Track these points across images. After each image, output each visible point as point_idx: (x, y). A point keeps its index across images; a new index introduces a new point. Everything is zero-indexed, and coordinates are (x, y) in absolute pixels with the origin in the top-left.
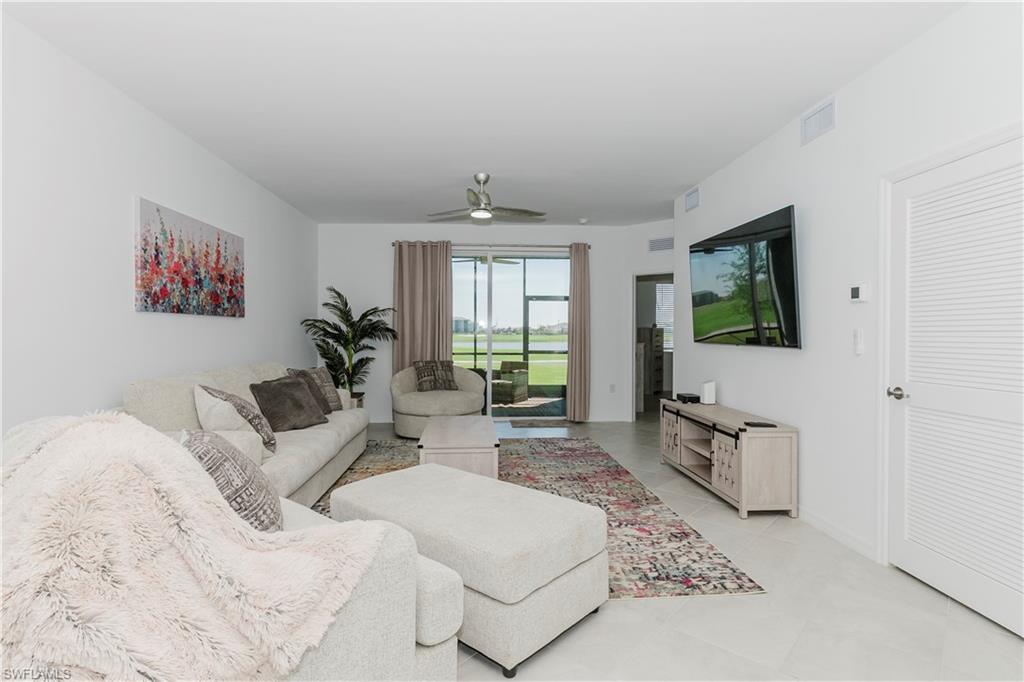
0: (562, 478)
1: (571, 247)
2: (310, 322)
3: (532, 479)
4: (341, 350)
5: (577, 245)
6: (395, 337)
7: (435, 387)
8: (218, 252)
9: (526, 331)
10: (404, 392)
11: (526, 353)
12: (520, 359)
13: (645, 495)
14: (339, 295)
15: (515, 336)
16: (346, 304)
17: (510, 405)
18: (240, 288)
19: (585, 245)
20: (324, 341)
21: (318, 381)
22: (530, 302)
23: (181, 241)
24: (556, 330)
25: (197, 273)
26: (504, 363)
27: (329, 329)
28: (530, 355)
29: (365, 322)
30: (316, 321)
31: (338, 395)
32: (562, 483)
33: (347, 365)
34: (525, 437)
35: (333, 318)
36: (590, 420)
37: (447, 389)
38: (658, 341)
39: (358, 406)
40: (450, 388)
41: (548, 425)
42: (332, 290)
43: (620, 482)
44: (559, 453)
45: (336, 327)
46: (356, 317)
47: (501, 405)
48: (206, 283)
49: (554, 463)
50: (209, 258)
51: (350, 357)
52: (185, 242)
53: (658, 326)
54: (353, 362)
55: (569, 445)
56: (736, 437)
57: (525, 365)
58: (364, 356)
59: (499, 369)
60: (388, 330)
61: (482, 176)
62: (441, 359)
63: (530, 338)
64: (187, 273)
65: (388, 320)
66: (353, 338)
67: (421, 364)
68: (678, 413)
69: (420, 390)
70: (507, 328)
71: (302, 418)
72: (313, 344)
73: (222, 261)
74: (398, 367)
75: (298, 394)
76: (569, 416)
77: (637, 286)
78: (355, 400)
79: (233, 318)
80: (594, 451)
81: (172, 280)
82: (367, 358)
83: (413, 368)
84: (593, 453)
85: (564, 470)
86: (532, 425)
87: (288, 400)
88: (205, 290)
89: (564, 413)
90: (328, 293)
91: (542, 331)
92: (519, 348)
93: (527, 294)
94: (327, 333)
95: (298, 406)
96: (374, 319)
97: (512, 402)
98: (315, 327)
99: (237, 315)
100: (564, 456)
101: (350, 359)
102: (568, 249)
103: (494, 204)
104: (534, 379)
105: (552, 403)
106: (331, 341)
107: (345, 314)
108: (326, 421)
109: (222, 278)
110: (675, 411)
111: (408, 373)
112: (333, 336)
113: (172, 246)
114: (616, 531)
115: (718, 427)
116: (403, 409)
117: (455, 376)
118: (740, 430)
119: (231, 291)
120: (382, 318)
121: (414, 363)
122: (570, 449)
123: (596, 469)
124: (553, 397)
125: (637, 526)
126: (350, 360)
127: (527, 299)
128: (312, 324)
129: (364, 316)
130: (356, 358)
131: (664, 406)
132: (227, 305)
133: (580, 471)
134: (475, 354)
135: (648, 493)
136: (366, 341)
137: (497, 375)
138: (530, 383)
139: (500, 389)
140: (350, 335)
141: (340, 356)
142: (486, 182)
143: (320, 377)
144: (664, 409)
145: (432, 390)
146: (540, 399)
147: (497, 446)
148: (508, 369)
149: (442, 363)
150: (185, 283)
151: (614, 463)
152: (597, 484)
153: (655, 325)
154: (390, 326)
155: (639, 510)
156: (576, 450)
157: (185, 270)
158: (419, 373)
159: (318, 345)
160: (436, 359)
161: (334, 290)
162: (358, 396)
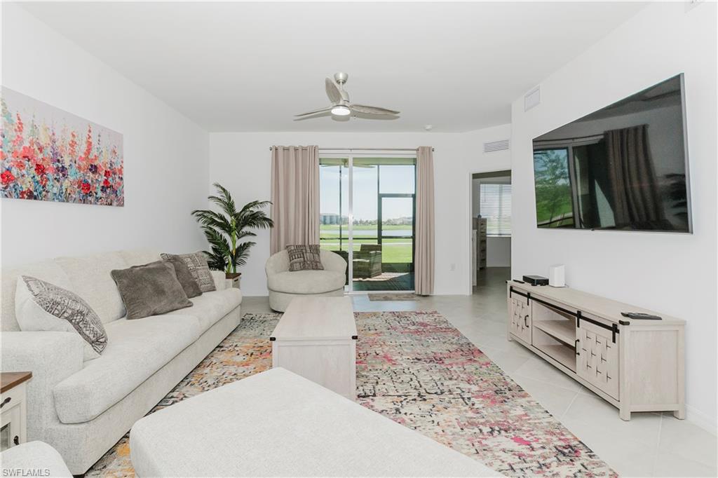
0: (419, 360)
1: (418, 150)
2: (200, 213)
3: (390, 360)
4: (226, 236)
5: (423, 148)
6: (271, 225)
7: (304, 268)
8: (90, 144)
9: (380, 223)
10: (277, 272)
11: (380, 238)
12: (375, 243)
13: (507, 384)
14: (224, 190)
15: (370, 226)
16: (230, 198)
17: (368, 279)
18: (117, 180)
19: (430, 148)
20: (211, 228)
21: (191, 265)
22: (383, 198)
23: (34, 127)
24: (398, 222)
25: (58, 161)
26: (363, 247)
27: (216, 219)
28: (383, 239)
29: (248, 213)
30: (205, 212)
31: (211, 277)
32: (419, 366)
33: (231, 249)
34: (381, 311)
35: (219, 209)
36: (435, 294)
37: (313, 269)
38: (482, 228)
39: (233, 286)
40: (317, 269)
41: (399, 298)
42: (218, 186)
43: (476, 365)
44: (413, 328)
45: (222, 218)
46: (238, 209)
47: (361, 279)
48: (71, 172)
49: (408, 340)
50: (77, 148)
51: (234, 242)
52: (41, 129)
53: (483, 217)
54: (236, 247)
55: (419, 319)
56: (615, 329)
57: (379, 248)
58: (247, 242)
59: (359, 250)
60: (266, 219)
61: (341, 77)
62: (310, 244)
63: (383, 227)
64: (43, 159)
65: (267, 211)
66: (237, 226)
67: (293, 248)
68: (528, 296)
69: (291, 270)
70: (365, 220)
71: (163, 303)
72: (203, 231)
73: (94, 152)
74: (275, 250)
75: (161, 280)
76: (417, 291)
77: (473, 182)
78: (231, 281)
79: (110, 207)
80: (443, 326)
81: (21, 166)
82: (249, 243)
83: (286, 251)
84: (444, 329)
85: (418, 349)
86: (386, 299)
87: (149, 286)
88: (71, 178)
89: (413, 288)
90: (215, 188)
91: (389, 222)
92: (375, 234)
93: (380, 192)
94: (213, 222)
95: (160, 292)
96: (255, 210)
97: (370, 277)
98: (205, 217)
99: (115, 203)
100: (417, 331)
101: (233, 243)
102: (415, 152)
103: (352, 102)
104: (386, 258)
105: (400, 277)
106: (217, 229)
107: (230, 207)
108: (190, 305)
109: (94, 169)
110: (526, 294)
111: (283, 255)
112: (218, 224)
113: (20, 129)
114: (490, 442)
115: (583, 314)
116: (275, 287)
117: (321, 259)
118: (621, 323)
119: (106, 182)
120: (260, 209)
121: (287, 247)
122: (422, 324)
123: (450, 347)
124: (401, 272)
125: (512, 434)
126: (234, 245)
127: (380, 197)
128: (202, 214)
129: (246, 208)
130: (240, 242)
131: (511, 288)
132: (100, 194)
133: (434, 349)
134: (341, 239)
135: (508, 380)
136: (246, 229)
137: (357, 255)
138: (383, 262)
139: (359, 266)
140: (234, 223)
141: (225, 241)
142: (344, 82)
143: (193, 261)
144: (511, 290)
145: (301, 270)
146: (391, 274)
147: (355, 338)
148: (365, 251)
149: (310, 247)
150: (40, 169)
151: (465, 340)
152: (455, 368)
153: (480, 216)
154: (268, 216)
155: (506, 407)
156: (427, 325)
157: (41, 156)
158: (291, 255)
159: (206, 232)
160: (306, 244)
161: (220, 186)
162: (234, 276)
